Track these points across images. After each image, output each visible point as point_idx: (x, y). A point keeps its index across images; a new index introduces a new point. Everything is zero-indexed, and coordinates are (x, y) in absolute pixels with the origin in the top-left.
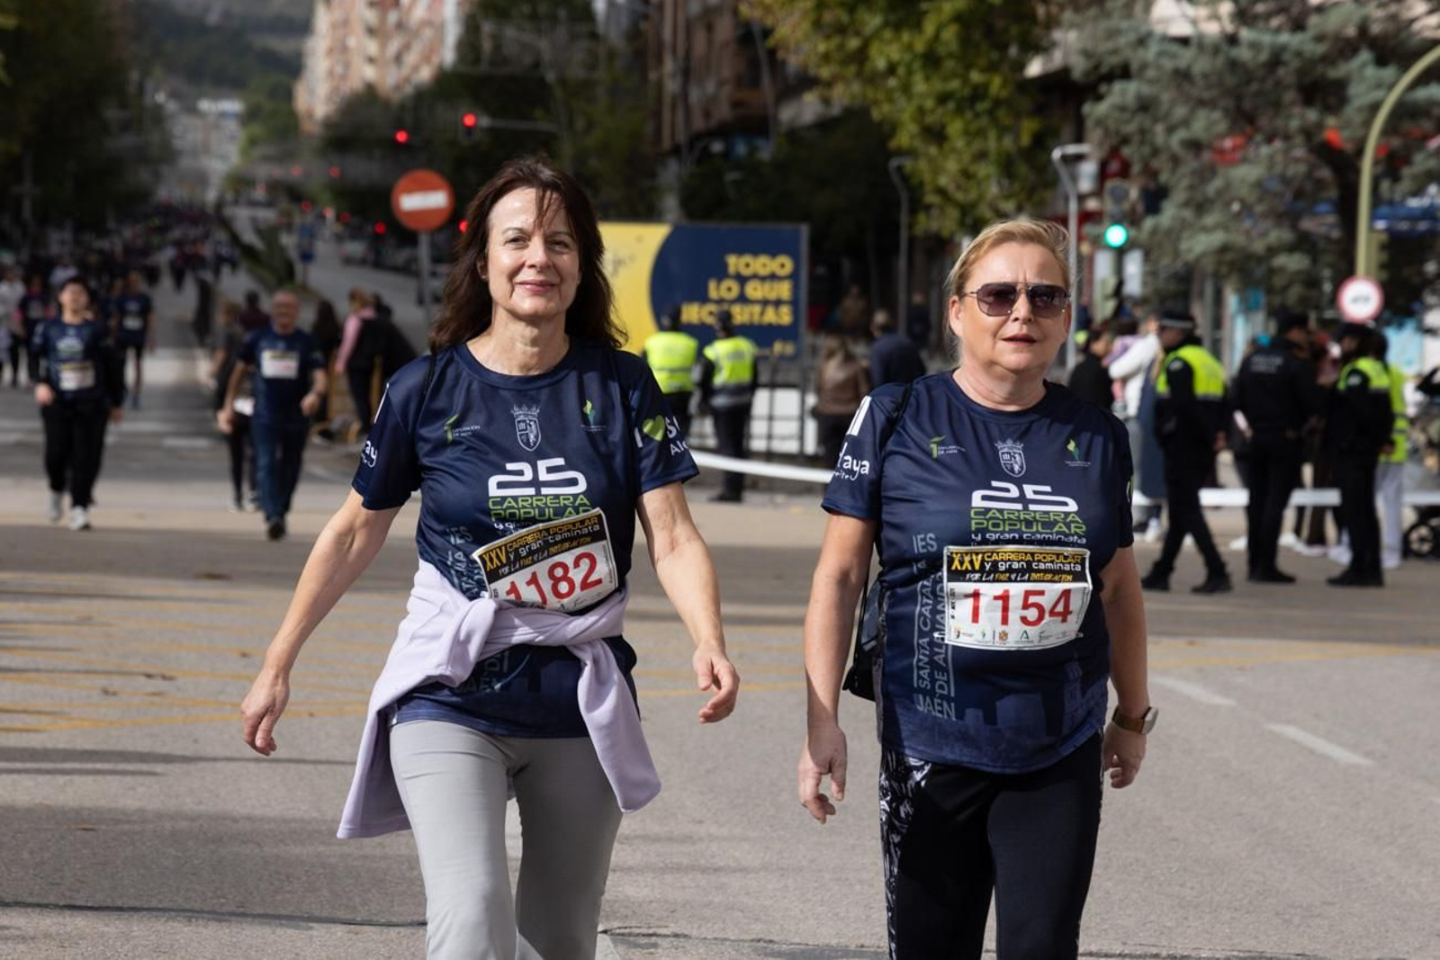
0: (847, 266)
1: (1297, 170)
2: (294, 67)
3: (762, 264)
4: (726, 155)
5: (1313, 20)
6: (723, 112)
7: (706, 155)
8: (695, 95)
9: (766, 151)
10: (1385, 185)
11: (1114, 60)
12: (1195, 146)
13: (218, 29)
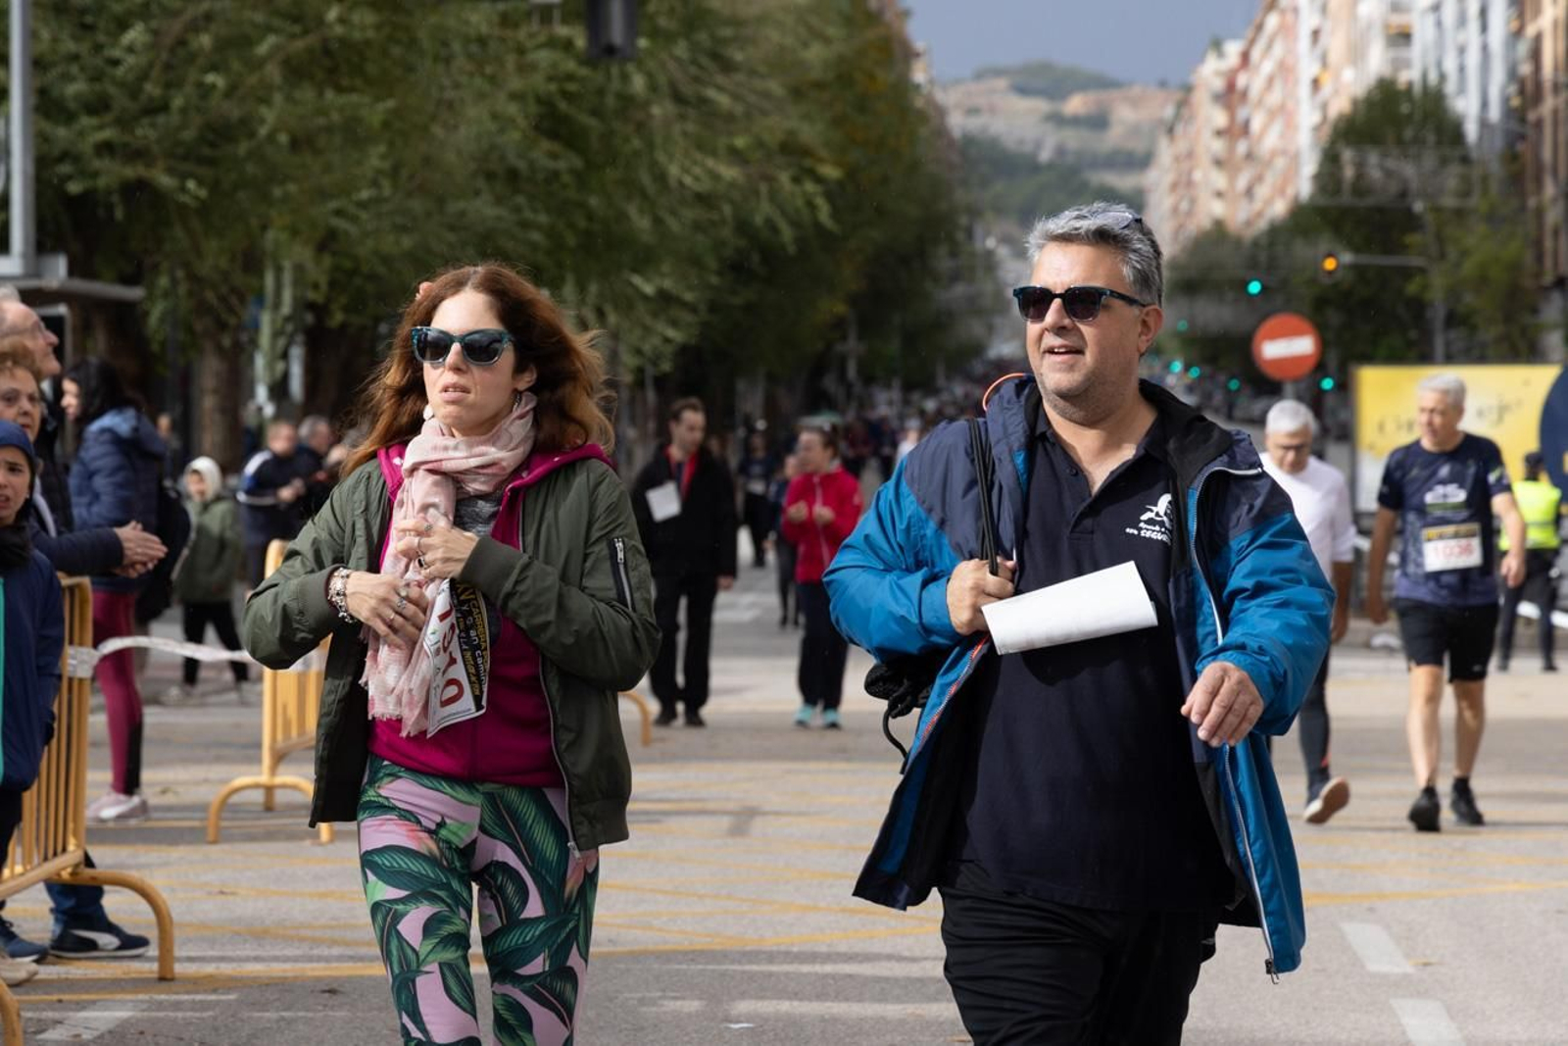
13: (1050, 166)
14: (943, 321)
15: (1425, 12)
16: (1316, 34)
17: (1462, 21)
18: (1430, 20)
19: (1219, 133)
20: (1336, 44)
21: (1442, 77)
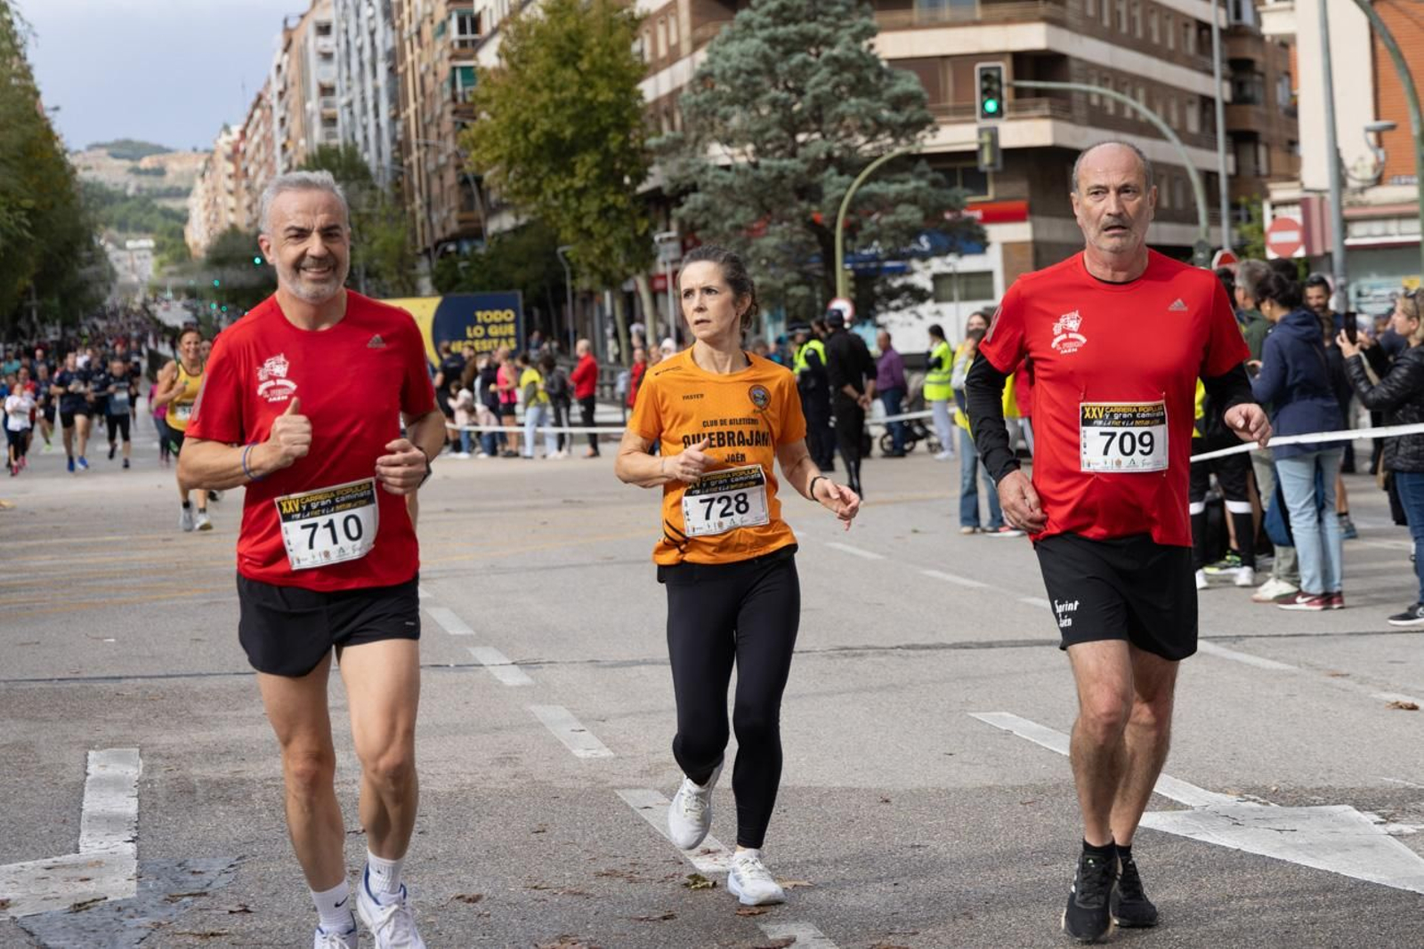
0: (536, 312)
1: (799, 238)
2: (183, 218)
3: (496, 315)
4: (457, 252)
5: (801, 151)
6: (454, 227)
7: (445, 254)
8: (435, 218)
9: (482, 250)
10: (849, 242)
11: (687, 182)
12: (738, 228)
13: (134, 197)
14: (85, 285)
15: (342, 108)
16: (283, 120)
17: (364, 112)
18: (346, 111)
19: (230, 176)
20: (294, 125)
21: (356, 144)
